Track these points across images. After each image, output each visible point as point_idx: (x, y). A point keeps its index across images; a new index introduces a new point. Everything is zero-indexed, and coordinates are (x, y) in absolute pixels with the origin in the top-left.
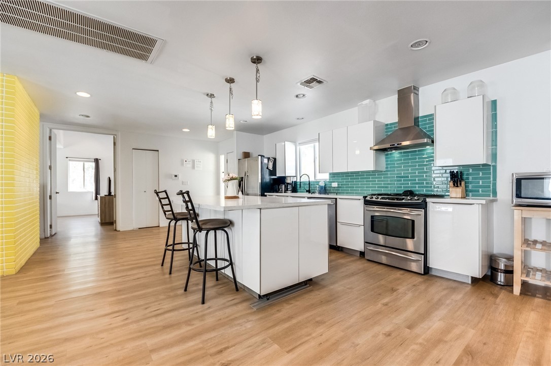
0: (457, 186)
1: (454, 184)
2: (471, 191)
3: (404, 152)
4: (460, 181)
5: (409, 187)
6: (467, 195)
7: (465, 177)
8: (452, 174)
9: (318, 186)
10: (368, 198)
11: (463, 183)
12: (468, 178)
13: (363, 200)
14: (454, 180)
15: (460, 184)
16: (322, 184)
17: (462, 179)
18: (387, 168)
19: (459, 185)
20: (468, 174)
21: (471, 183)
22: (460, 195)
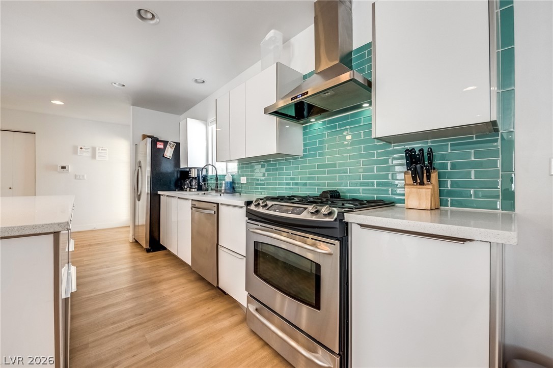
0: (422, 183)
1: (414, 179)
2: (450, 194)
3: (330, 122)
4: (428, 172)
5: (335, 184)
6: (442, 203)
7: (436, 162)
8: (411, 155)
9: (224, 182)
10: (252, 207)
11: (434, 176)
12: (444, 166)
13: (245, 209)
14: (416, 169)
15: (429, 178)
16: (229, 179)
17: (430, 168)
18: (305, 151)
19: (425, 182)
20: (443, 157)
21: (450, 176)
22: (426, 204)
